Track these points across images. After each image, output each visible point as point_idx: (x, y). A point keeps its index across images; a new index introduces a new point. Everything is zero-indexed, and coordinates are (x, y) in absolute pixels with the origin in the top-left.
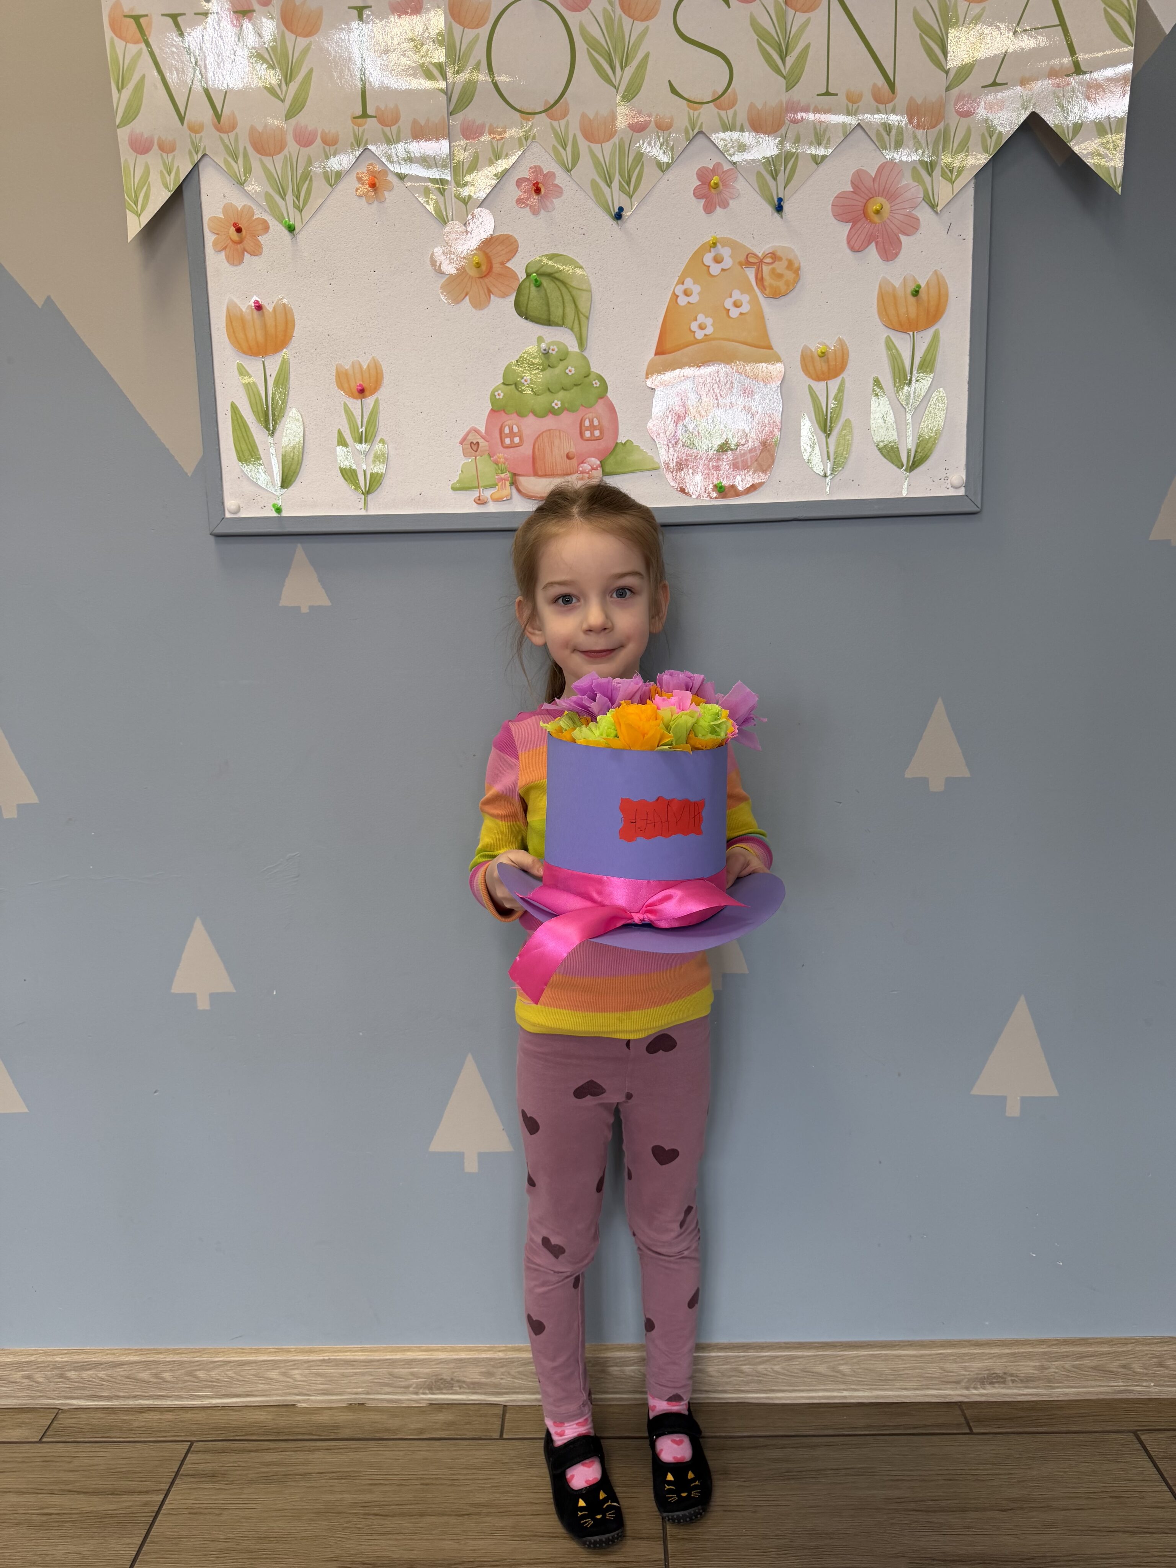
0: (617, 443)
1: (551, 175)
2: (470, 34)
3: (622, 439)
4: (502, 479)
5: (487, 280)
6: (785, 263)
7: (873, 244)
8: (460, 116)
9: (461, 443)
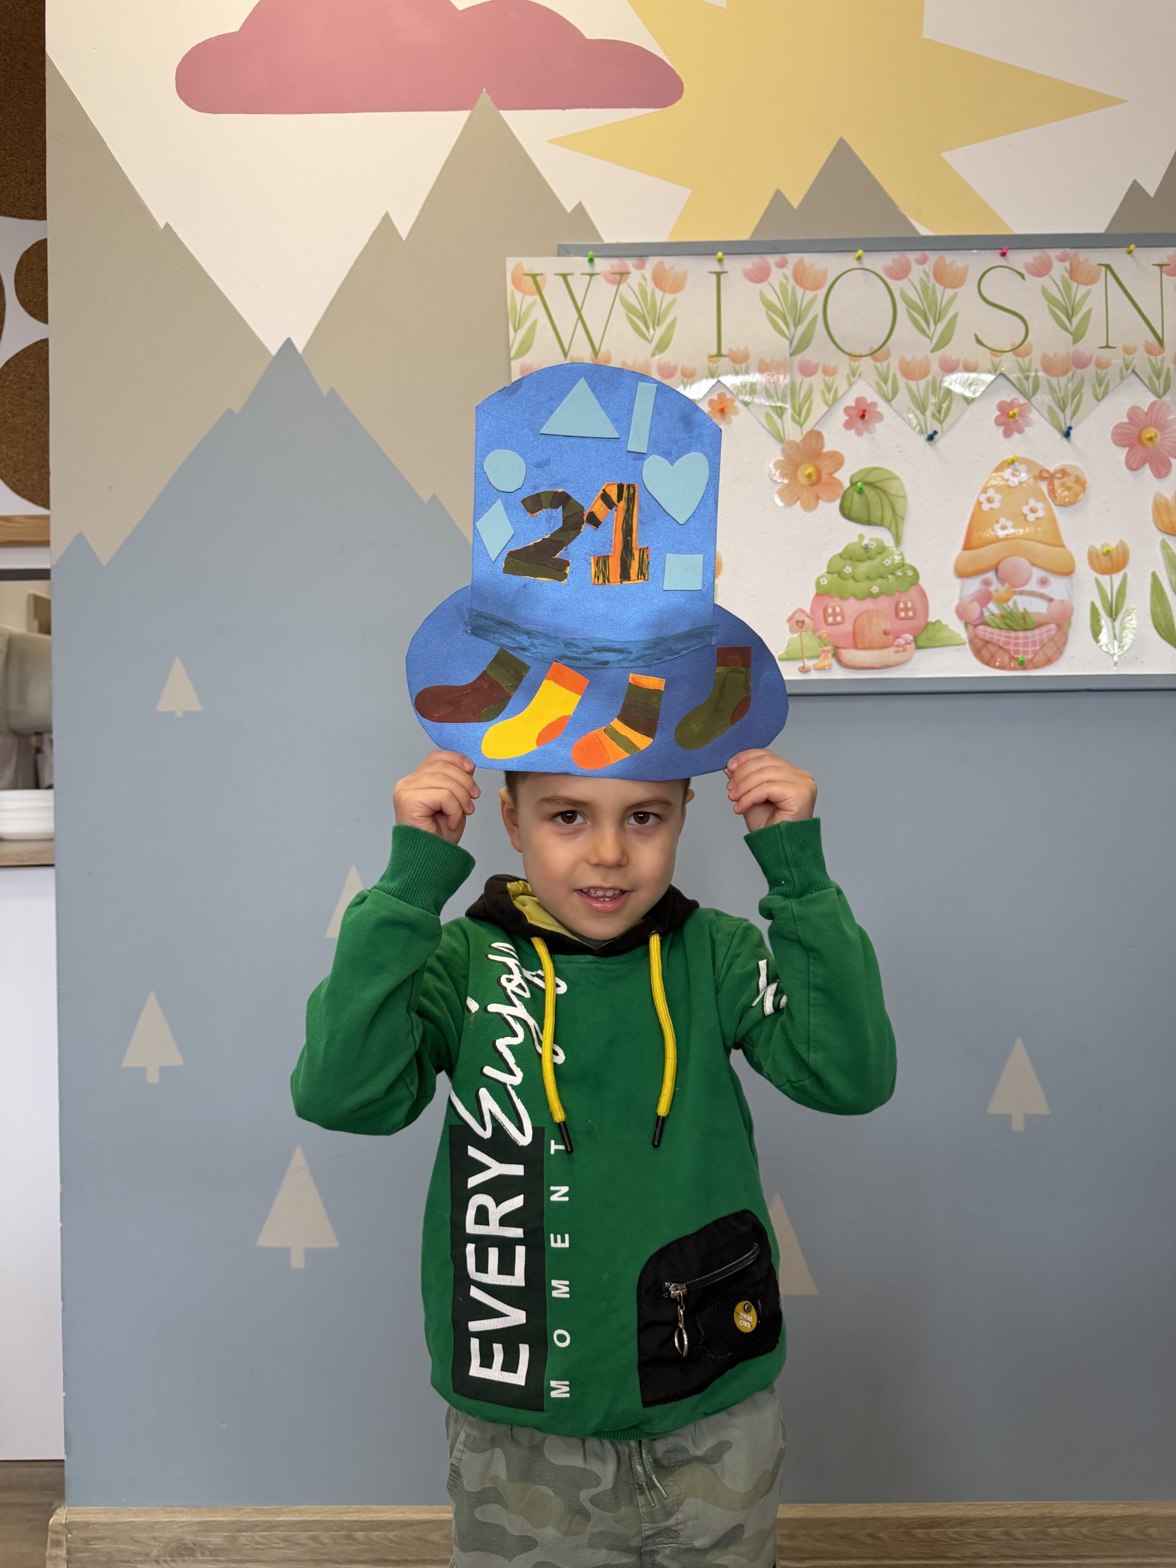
0: (927, 623)
1: (874, 404)
2: (810, 295)
3: (932, 619)
4: (824, 651)
5: (816, 488)
6: (1073, 479)
7: (1147, 466)
8: (798, 358)
9: (789, 620)
